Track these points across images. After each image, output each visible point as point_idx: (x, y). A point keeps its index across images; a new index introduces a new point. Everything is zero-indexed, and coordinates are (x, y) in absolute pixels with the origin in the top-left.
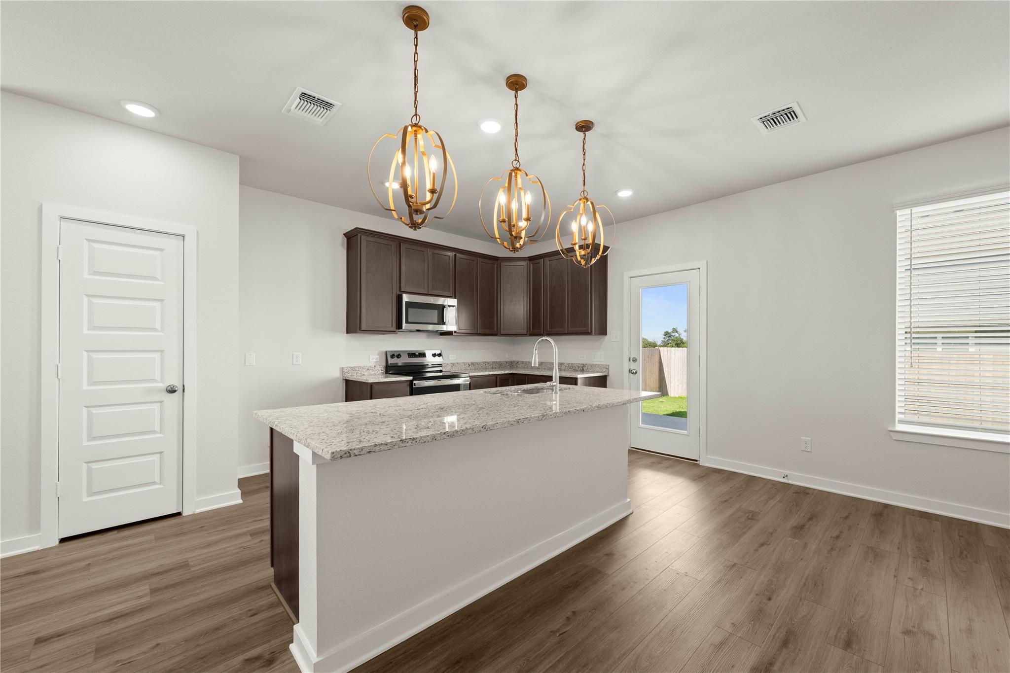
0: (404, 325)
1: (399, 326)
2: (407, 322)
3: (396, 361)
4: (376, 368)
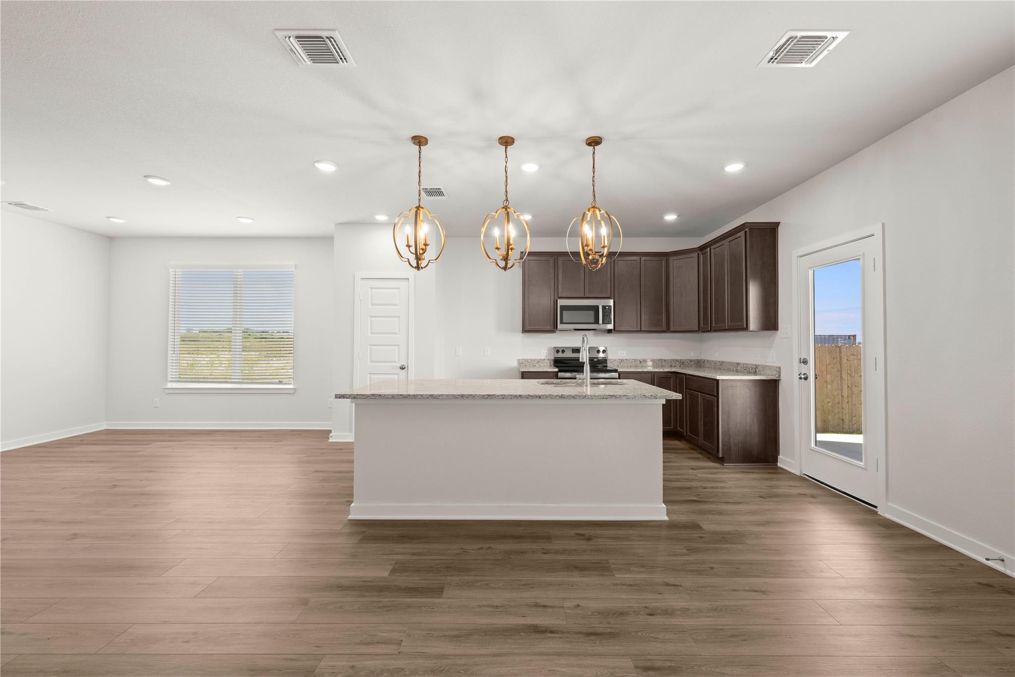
0: (560, 326)
1: (555, 327)
2: (562, 323)
3: (560, 355)
4: (545, 361)
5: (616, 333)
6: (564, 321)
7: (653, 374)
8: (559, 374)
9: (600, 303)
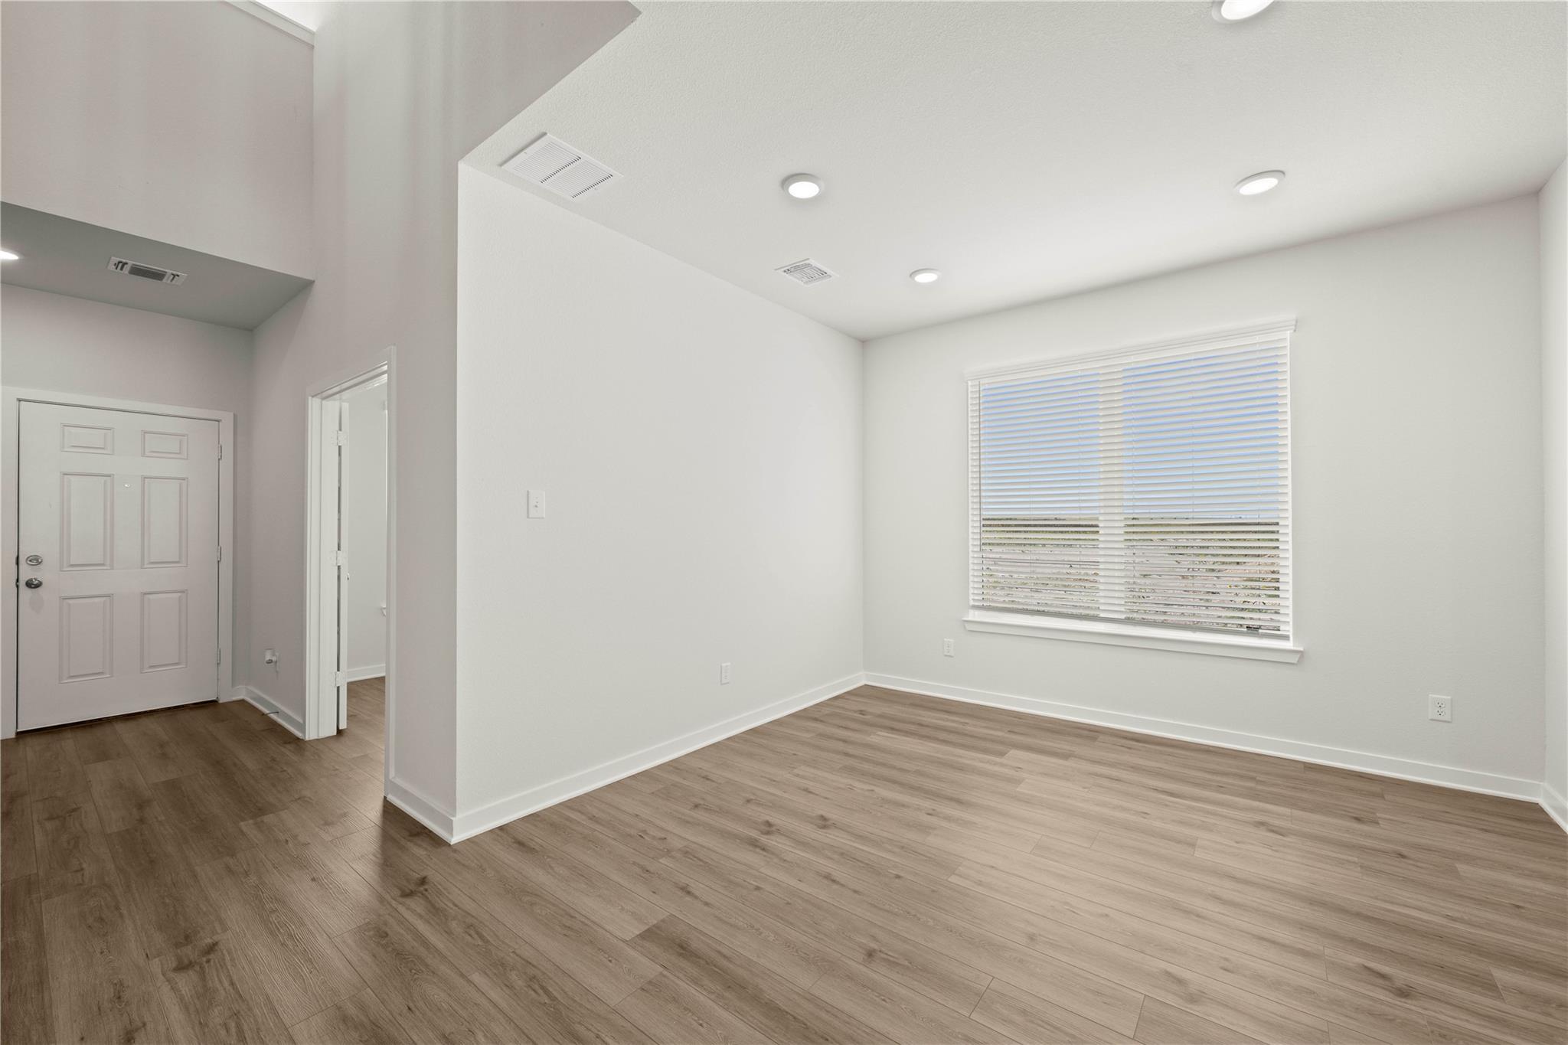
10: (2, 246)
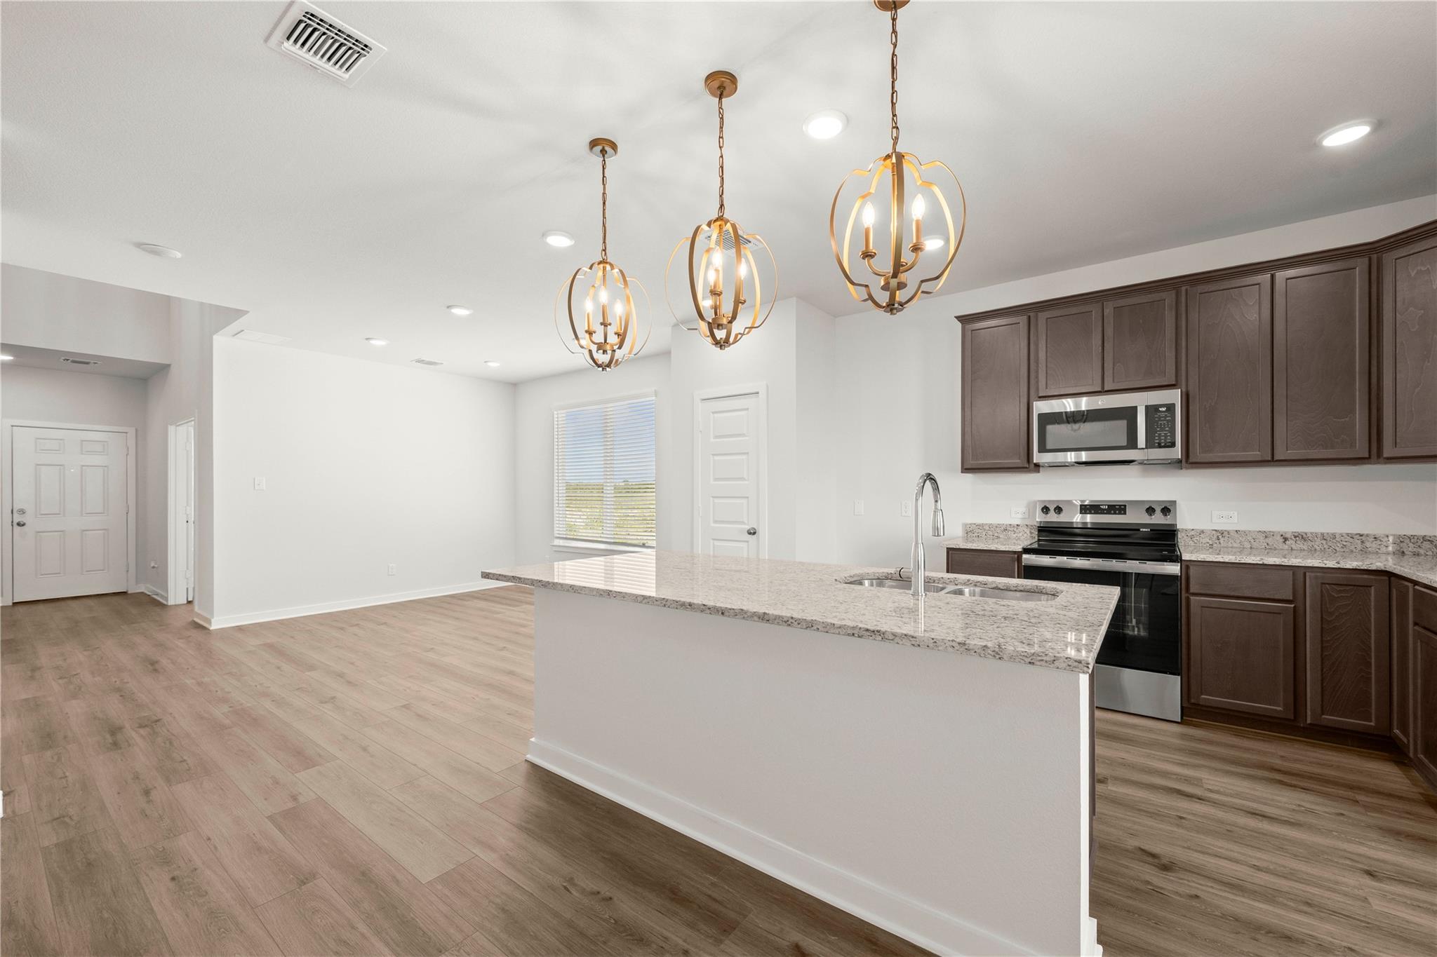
0: (1038, 458)
1: (1029, 460)
2: (1043, 449)
3: (1053, 518)
4: (1021, 529)
5: (1192, 468)
6: (1049, 446)
7: (1302, 571)
8: (1025, 556)
9: (1140, 401)
10: (2, 350)
